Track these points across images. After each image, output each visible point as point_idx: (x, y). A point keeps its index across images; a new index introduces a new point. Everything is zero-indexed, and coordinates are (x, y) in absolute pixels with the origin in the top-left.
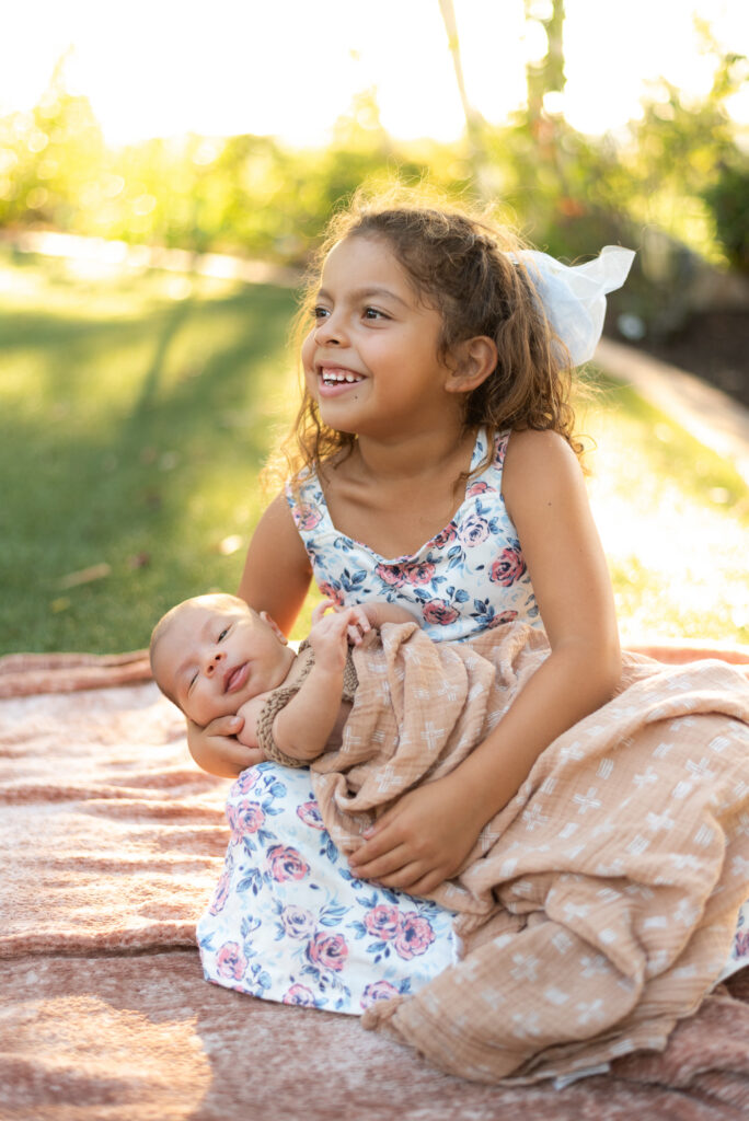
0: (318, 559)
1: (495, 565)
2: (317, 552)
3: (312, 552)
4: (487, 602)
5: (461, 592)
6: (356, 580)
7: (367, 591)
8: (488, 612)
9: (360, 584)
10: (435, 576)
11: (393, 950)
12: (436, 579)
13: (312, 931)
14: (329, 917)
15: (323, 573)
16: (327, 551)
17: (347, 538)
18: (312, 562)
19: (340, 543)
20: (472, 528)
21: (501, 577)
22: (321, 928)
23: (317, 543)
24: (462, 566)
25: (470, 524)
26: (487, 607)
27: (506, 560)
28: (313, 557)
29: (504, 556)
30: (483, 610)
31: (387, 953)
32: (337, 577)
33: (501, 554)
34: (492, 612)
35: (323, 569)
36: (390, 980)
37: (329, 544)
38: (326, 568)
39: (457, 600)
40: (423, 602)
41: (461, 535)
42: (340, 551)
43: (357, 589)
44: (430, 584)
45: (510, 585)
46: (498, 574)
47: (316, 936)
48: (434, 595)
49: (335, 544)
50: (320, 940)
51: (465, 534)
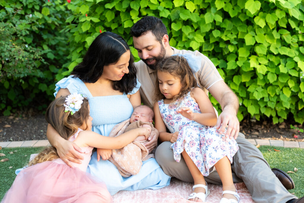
11: (200, 151)
13: (193, 140)
14: (196, 140)
22: (194, 140)
31: (199, 151)
36: (196, 154)
47: (193, 141)
50: (193, 142)
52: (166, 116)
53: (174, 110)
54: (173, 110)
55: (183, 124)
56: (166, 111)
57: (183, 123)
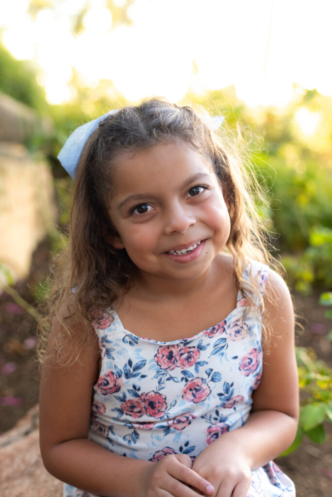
0: (108, 352)
1: (244, 359)
2: (108, 346)
3: (103, 346)
4: (232, 385)
5: (216, 374)
6: (137, 368)
7: (143, 376)
8: (230, 393)
9: (139, 371)
10: (198, 360)
12: (199, 363)
15: (111, 363)
16: (117, 345)
17: (133, 335)
18: (103, 354)
19: (127, 339)
20: (237, 328)
21: (245, 368)
23: (109, 338)
24: (222, 354)
25: (237, 325)
26: (231, 389)
27: (251, 357)
28: (104, 350)
29: (251, 353)
30: (227, 391)
32: (121, 367)
33: (250, 352)
34: (232, 394)
35: (111, 360)
37: (118, 340)
38: (113, 358)
39: (212, 380)
40: (187, 380)
41: (228, 331)
42: (127, 346)
43: (135, 376)
44: (194, 366)
45: (248, 375)
46: (245, 366)
48: (196, 375)
49: (123, 340)
51: (231, 331)
52: (136, 395)
53: (184, 372)
54: (177, 373)
55: (185, 448)
56: (142, 371)
57: (187, 444)
